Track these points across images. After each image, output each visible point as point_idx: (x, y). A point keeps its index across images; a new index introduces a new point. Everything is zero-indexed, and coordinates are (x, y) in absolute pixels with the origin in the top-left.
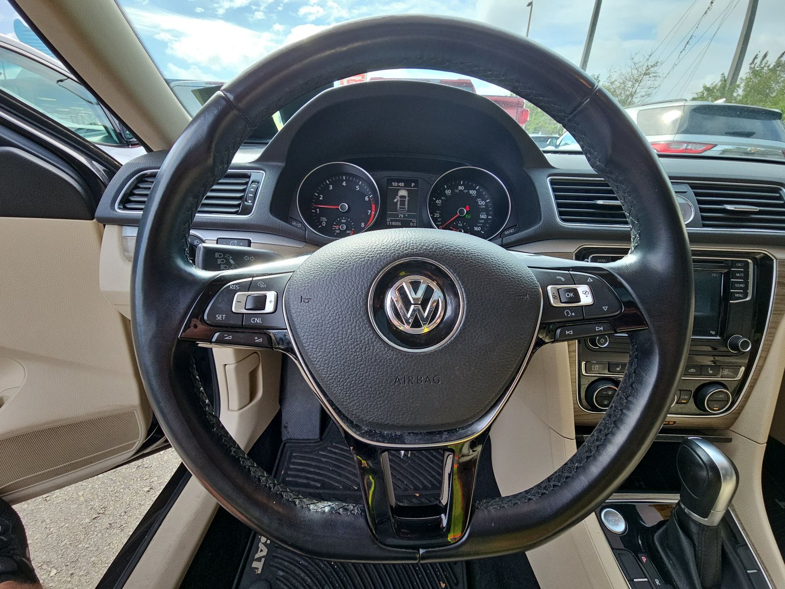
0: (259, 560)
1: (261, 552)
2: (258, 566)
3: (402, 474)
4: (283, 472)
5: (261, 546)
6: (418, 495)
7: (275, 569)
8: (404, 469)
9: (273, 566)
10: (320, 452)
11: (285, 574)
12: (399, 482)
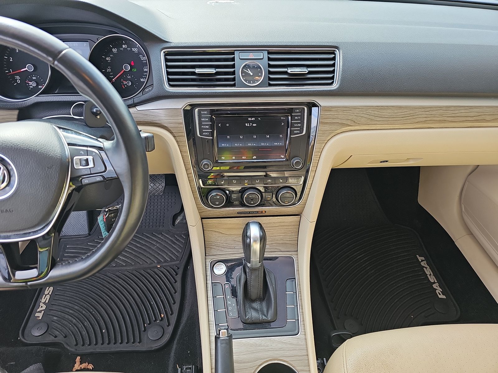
0: (40, 312)
1: (41, 307)
2: (40, 315)
3: (150, 254)
4: (58, 259)
5: (41, 304)
6: (159, 266)
7: (52, 316)
8: (153, 250)
9: (49, 315)
10: (88, 244)
11: (58, 318)
12: (147, 259)
